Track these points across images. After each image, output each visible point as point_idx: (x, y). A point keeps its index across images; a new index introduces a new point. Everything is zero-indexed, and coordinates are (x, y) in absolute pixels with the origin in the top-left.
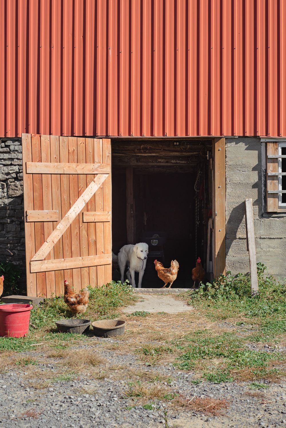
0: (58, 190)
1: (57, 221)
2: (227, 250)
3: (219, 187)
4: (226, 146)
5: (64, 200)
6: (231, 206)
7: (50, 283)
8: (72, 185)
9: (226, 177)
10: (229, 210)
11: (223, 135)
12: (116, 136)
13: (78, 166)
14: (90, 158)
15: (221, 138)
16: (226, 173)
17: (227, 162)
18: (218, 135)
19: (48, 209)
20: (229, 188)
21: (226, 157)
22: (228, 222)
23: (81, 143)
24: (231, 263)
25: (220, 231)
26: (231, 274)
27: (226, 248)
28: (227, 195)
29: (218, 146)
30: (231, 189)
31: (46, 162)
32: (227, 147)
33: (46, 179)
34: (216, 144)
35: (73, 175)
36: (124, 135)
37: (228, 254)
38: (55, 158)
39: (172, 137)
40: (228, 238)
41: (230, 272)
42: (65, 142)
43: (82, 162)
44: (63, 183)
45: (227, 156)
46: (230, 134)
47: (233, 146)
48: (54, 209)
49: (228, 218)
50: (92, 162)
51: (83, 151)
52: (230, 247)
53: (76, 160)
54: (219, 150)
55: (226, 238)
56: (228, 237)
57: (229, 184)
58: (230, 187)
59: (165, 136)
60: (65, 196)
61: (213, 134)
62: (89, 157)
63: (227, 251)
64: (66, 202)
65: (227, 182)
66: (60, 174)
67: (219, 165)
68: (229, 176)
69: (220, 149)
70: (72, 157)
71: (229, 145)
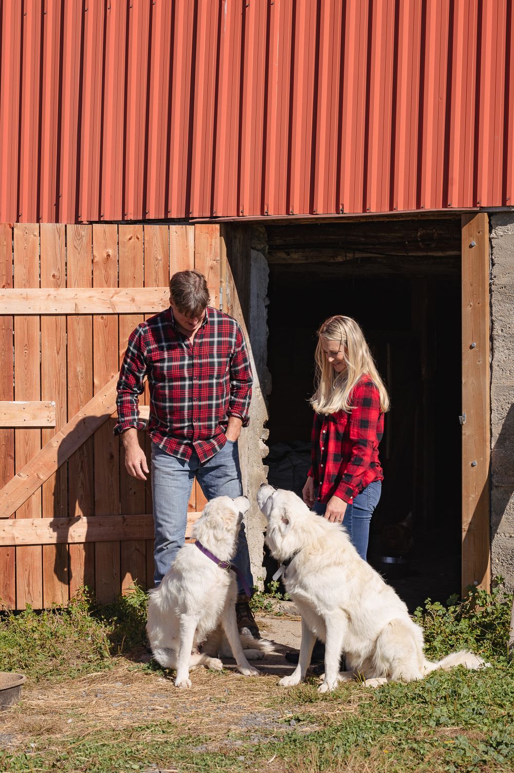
0: (58, 353)
1: (52, 427)
2: (494, 519)
3: (471, 347)
4: (493, 235)
5: (76, 377)
6: (505, 397)
7: (27, 573)
8: (99, 340)
9: (494, 318)
10: (500, 409)
11: (478, 205)
12: (232, 216)
13: (117, 293)
14: (157, 273)
15: (476, 213)
16: (494, 308)
17: (495, 277)
18: (469, 205)
19: (27, 397)
20: (501, 349)
21: (493, 265)
22: (497, 442)
23: (130, 239)
24: (505, 555)
25: (473, 465)
26: (504, 584)
27: (493, 513)
28: (495, 367)
29: (468, 236)
30: (506, 351)
31: (25, 286)
32: (495, 236)
33: (26, 328)
34: (465, 231)
35: (104, 316)
36: (250, 213)
37: (498, 531)
38: (54, 276)
39: (358, 215)
40: (496, 487)
41: (502, 579)
42: (81, 238)
43: (131, 283)
44: (74, 335)
45: (496, 260)
46: (498, 203)
47: (510, 233)
48: (47, 397)
49: (497, 431)
50: (163, 284)
51: (135, 257)
52: (504, 512)
53: (113, 279)
54: (471, 246)
55: (490, 485)
56: (497, 484)
57: (501, 339)
58: (503, 347)
59: (339, 213)
60: (79, 368)
61: (455, 204)
62: (154, 271)
63: (493, 521)
64: (81, 382)
65: (495, 333)
66: (67, 315)
67: (472, 285)
68: (501, 316)
69: (474, 243)
70: (103, 272)
71: (499, 230)
